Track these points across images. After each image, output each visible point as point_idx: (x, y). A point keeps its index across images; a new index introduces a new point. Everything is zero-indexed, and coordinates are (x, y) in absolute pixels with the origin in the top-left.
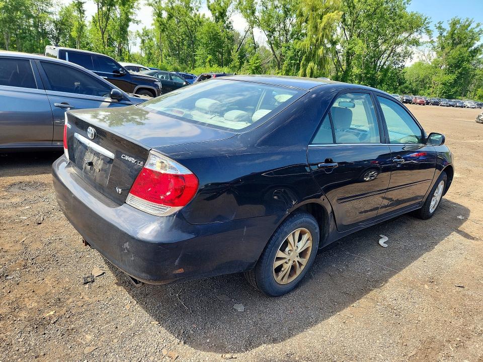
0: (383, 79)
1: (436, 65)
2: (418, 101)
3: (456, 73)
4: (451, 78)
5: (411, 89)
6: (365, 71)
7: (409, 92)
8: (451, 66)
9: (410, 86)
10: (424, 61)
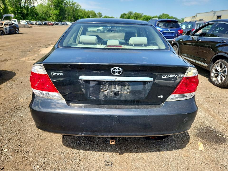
0: (27, 13)
1: (49, 5)
2: (50, 24)
3: (59, 9)
4: (57, 12)
5: (43, 18)
6: (16, 9)
7: (43, 20)
8: (56, 6)
9: (42, 17)
10: (43, 3)
